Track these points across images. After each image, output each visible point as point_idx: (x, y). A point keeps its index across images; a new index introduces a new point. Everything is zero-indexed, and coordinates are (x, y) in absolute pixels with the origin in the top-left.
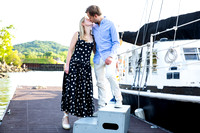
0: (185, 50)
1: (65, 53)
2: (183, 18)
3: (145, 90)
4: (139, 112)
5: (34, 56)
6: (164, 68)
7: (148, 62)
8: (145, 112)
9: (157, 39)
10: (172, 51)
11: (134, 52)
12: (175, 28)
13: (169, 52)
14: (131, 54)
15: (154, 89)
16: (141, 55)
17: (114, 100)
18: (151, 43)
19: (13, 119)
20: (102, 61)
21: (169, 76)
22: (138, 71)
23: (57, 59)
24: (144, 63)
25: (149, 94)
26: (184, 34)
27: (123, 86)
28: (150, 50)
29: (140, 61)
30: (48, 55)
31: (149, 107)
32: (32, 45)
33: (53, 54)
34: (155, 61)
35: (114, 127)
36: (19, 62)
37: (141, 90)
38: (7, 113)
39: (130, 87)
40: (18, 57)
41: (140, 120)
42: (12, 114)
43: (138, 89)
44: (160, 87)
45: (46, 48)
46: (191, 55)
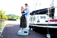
0: (41, 16)
1: (17, 17)
4: (31, 29)
5: (10, 17)
8: (33, 29)
9: (35, 14)
12: (39, 12)
13: (38, 17)
14: (30, 17)
16: (32, 17)
18: (34, 15)
19: (5, 31)
21: (38, 22)
22: (31, 21)
23: (15, 18)
24: (33, 19)
25: (33, 25)
26: (41, 13)
28: (34, 16)
32: (10, 15)
34: (35, 19)
35: (26, 32)
38: (4, 30)
40: (7, 18)
42: (5, 30)
43: (31, 24)
44: (36, 24)
45: (13, 16)
46: (42, 18)
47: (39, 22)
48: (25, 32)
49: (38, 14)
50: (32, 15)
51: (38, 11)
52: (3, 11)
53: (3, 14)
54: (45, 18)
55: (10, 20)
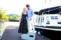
0: (51, 17)
1: (20, 17)
2: (51, 9)
3: (41, 27)
4: (39, 32)
5: (12, 18)
6: (46, 21)
7: (42, 20)
8: (41, 32)
9: (44, 14)
10: (48, 17)
11: (38, 17)
12: (49, 11)
13: (47, 17)
14: (37, 18)
16: (40, 18)
17: (32, 29)
20: (29, 19)
21: (47, 23)
22: (39, 22)
23: (17, 19)
24: (40, 20)
26: (51, 13)
27: (35, 26)
28: (42, 17)
29: (39, 19)
30: (15, 18)
31: (42, 31)
32: (11, 15)
33: (17, 17)
34: (43, 19)
35: (32, 36)
36: (8, 19)
37: (40, 27)
39: (37, 26)
40: (7, 18)
42: (6, 33)
44: (45, 26)
45: (15, 16)
46: (52, 18)
47: (49, 23)
48: (30, 36)
49: (47, 13)
50: (39, 15)
51: (48, 9)
53: (3, 14)
54: (57, 18)
55: (11, 20)
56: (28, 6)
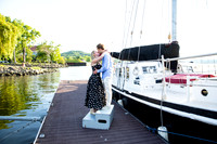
3: (123, 91)
15: (127, 92)
25: (124, 94)
41: (120, 107)
52: (54, 45)
56: (100, 47)
